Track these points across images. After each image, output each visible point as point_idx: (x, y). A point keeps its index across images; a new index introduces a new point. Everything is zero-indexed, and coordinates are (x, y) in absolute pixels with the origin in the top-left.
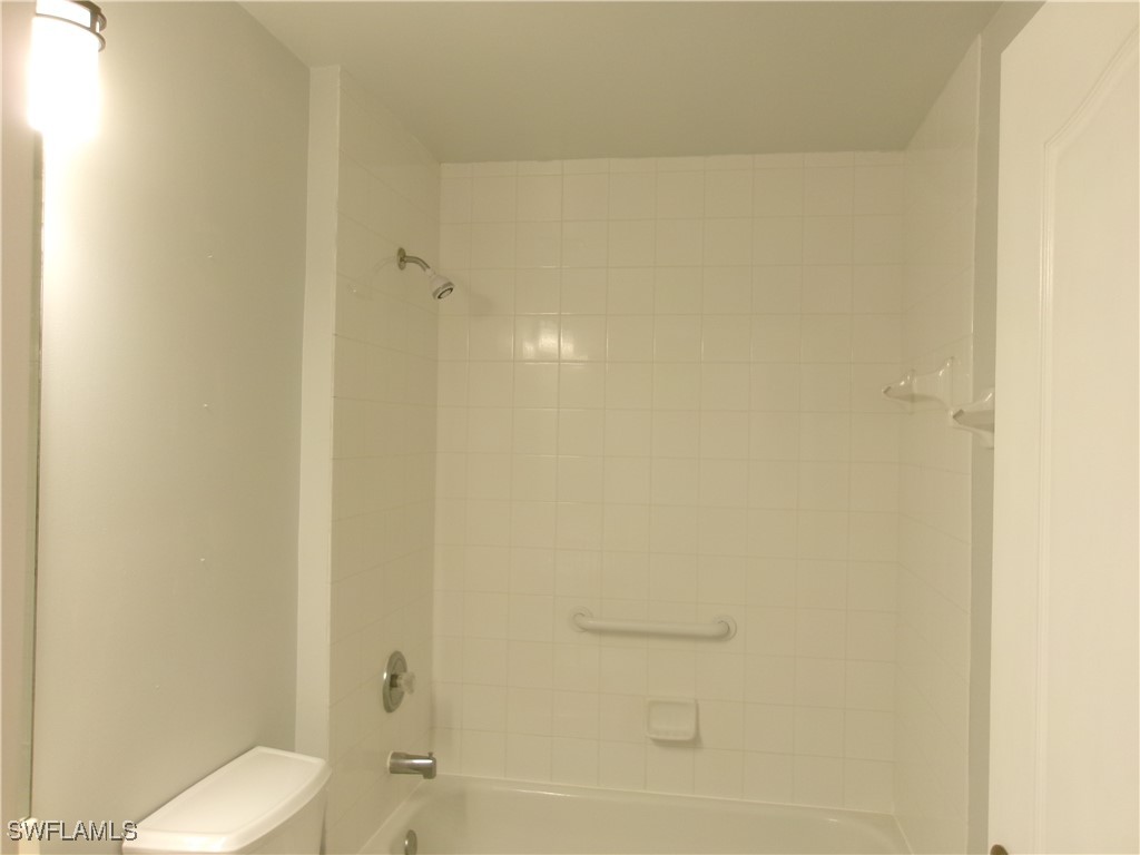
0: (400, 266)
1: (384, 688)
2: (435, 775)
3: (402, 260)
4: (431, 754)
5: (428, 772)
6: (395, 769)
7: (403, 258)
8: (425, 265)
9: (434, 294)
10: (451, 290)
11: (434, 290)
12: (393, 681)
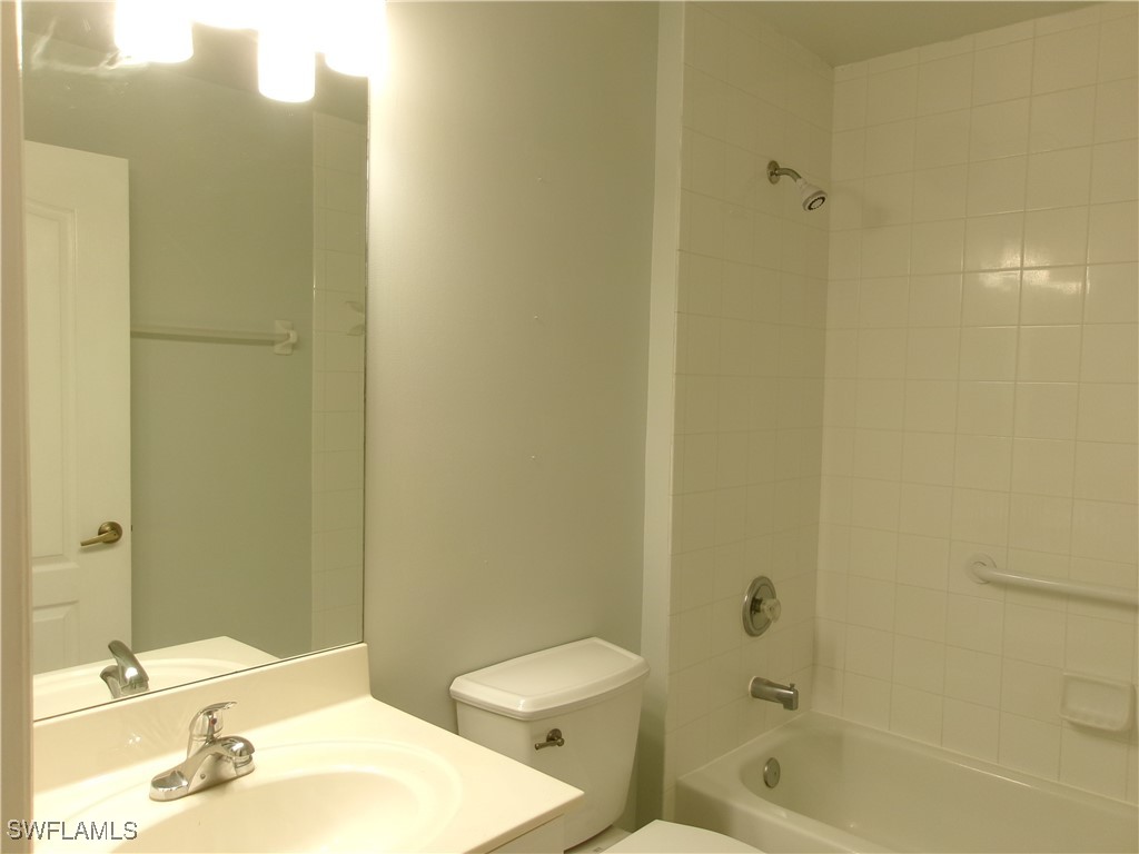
0: (770, 180)
1: (744, 610)
2: (797, 708)
3: (772, 174)
4: (792, 686)
5: (789, 703)
6: (756, 694)
7: (775, 171)
8: (795, 175)
9: (804, 205)
10: (823, 199)
11: (804, 199)
12: (755, 605)
